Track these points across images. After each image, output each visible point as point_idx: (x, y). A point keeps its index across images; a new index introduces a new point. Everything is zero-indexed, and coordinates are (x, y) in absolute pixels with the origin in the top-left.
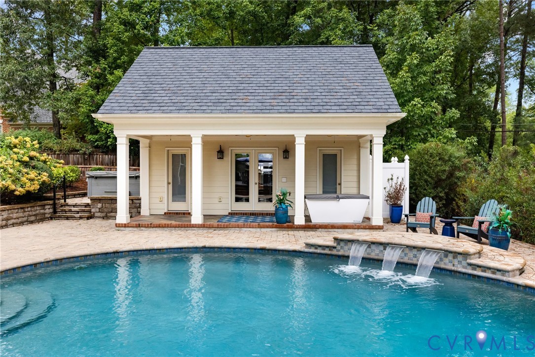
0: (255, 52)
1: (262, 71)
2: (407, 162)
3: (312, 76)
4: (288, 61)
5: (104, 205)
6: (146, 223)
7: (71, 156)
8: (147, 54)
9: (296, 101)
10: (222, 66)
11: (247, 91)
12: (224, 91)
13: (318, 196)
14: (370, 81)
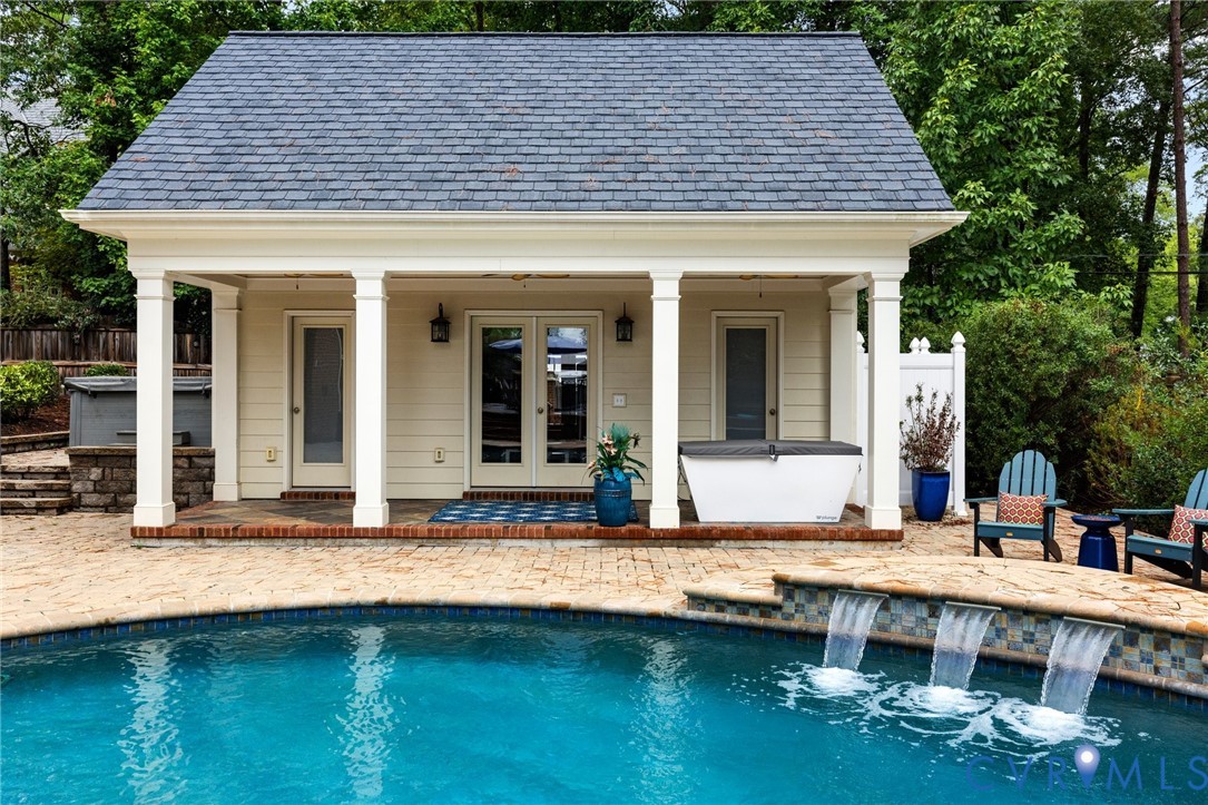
0: (538, 47)
1: (558, 98)
2: (959, 352)
3: (698, 111)
4: (630, 71)
5: (108, 471)
6: (222, 526)
7: (35, 335)
8: (233, 50)
9: (653, 177)
10: (446, 83)
11: (513, 150)
12: (448, 150)
13: (715, 447)
14: (859, 126)
